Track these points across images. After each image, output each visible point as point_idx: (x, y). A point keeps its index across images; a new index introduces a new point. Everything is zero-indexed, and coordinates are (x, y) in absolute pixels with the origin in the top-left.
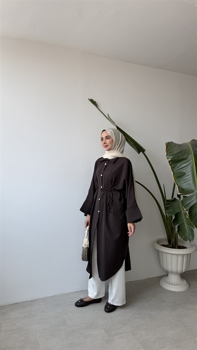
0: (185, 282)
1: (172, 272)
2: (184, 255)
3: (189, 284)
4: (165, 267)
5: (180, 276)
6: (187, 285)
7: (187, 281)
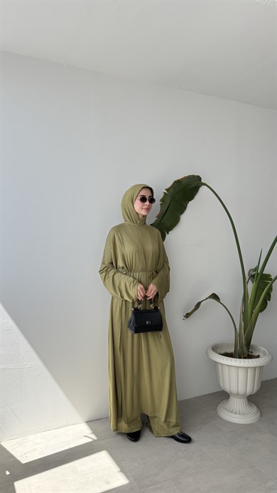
0: (255, 409)
1: (237, 395)
2: (255, 368)
3: (261, 413)
4: (227, 389)
5: (246, 400)
6: (259, 413)
7: (258, 407)
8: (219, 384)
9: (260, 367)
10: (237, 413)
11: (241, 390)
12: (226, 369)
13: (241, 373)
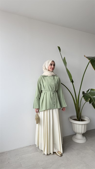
0: (85, 138)
1: (79, 133)
2: (85, 124)
3: (87, 139)
4: (76, 131)
5: (82, 135)
6: (86, 140)
7: (86, 137)
8: (73, 130)
9: (87, 124)
10: (80, 140)
11: (80, 132)
12: (75, 125)
13: (80, 126)
